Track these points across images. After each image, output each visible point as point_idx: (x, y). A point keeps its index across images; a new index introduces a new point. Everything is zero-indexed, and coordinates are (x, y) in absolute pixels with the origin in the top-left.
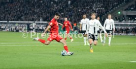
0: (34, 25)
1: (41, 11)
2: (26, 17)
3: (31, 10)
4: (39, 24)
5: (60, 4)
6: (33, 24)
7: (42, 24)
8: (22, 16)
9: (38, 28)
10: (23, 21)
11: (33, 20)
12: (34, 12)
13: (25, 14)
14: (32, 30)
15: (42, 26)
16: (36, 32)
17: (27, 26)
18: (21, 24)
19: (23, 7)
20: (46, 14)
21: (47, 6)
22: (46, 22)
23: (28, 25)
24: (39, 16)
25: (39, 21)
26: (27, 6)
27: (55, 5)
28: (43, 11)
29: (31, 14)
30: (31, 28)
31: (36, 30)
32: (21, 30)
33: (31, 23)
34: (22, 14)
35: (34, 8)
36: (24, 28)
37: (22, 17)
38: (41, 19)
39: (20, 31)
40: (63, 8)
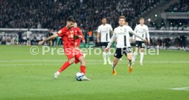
0: (28, 34)
1: (39, 14)
2: (16, 23)
3: (24, 11)
4: (37, 32)
5: (68, 3)
6: (28, 32)
7: (41, 32)
8: (11, 20)
9: (35, 38)
10: (11, 27)
11: (27, 26)
12: (28, 14)
13: (16, 18)
14: (26, 41)
15: (40, 35)
16: (32, 44)
17: (18, 35)
18: (9, 32)
19: (13, 7)
20: (47, 19)
21: (48, 5)
22: (46, 30)
23: (20, 34)
24: (36, 21)
25: (36, 28)
26: (18, 5)
27: (60, 4)
28: (42, 13)
29: (24, 18)
30: (25, 38)
31: (32, 41)
32: (9, 41)
33: (24, 32)
34: (11, 17)
35: (29, 8)
36: (14, 39)
37: (11, 22)
38: (39, 26)
39: (8, 43)
40: (72, 9)
